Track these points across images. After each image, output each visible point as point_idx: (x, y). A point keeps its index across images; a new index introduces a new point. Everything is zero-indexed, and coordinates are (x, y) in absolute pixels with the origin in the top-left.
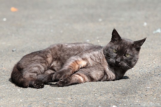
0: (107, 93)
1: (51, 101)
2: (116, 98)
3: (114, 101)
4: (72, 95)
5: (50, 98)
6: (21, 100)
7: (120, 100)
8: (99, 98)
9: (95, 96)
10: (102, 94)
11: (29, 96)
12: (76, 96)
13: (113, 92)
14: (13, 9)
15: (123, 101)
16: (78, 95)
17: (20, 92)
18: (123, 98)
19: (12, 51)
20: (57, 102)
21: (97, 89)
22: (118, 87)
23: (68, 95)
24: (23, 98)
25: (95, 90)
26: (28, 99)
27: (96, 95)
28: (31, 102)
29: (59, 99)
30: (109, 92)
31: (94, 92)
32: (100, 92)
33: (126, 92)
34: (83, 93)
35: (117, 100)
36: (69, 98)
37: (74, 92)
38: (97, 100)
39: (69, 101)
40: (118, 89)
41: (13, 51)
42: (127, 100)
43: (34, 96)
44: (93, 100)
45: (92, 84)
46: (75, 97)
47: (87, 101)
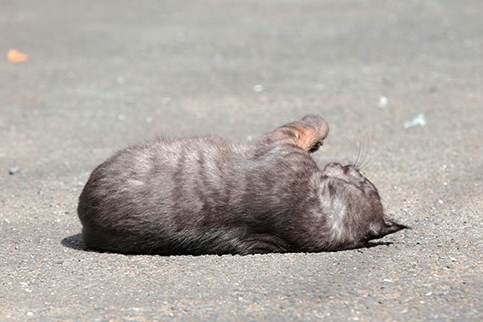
0: (273, 294)
1: (114, 316)
2: (297, 308)
3: (291, 316)
4: (173, 298)
5: (113, 308)
6: (30, 314)
7: (309, 314)
8: (249, 309)
9: (238, 302)
10: (257, 296)
11: (53, 300)
12: (185, 301)
13: (290, 293)
14: (14, 55)
15: (316, 317)
16: (191, 299)
17: (27, 290)
18: (315, 309)
19: (7, 174)
20: (132, 319)
21: (244, 283)
22: (302, 278)
23: (162, 299)
24: (35, 308)
25: (240, 285)
26: (49, 309)
27: (240, 298)
28: (57, 317)
29: (137, 309)
30: (278, 293)
31: (237, 293)
32: (252, 291)
33: (325, 293)
34: (205, 294)
35: (299, 315)
36: (165, 309)
37: (180, 291)
38: (245, 315)
39: (164, 316)
40: (304, 284)
41: (11, 173)
42: (329, 314)
43: (66, 303)
44: (232, 315)
45: (229, 269)
46: (183, 304)
47: (214, 316)
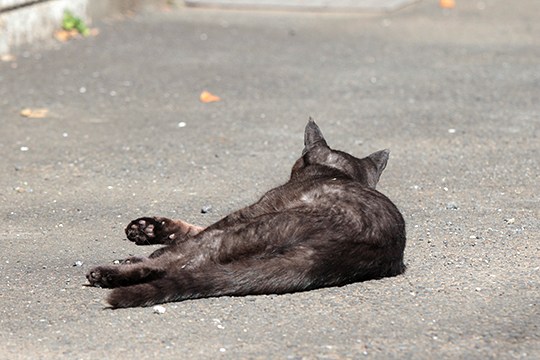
0: (468, 333)
1: (307, 353)
2: (492, 348)
3: (487, 356)
4: (366, 337)
5: (306, 345)
6: (223, 350)
7: (504, 354)
8: (444, 349)
9: (432, 341)
10: (452, 335)
11: (246, 336)
12: (378, 339)
13: (486, 333)
14: (205, 96)
15: (512, 358)
16: (385, 338)
17: (220, 326)
18: (511, 349)
19: (199, 213)
20: (326, 356)
21: (438, 322)
22: (497, 319)
23: (356, 337)
24: (227, 344)
25: (435, 324)
26: (242, 346)
27: (435, 338)
28: (250, 354)
29: (330, 347)
30: (473, 333)
31: (431, 332)
32: (447, 331)
33: (521, 333)
34: (399, 333)
35: (494, 355)
36: (359, 347)
37: (374, 330)
38: (439, 354)
39: (358, 354)
40: (499, 324)
41: (203, 212)
42: (525, 354)
43: (259, 340)
44: (427, 354)
45: (424, 309)
46: (377, 342)
47: (409, 356)
